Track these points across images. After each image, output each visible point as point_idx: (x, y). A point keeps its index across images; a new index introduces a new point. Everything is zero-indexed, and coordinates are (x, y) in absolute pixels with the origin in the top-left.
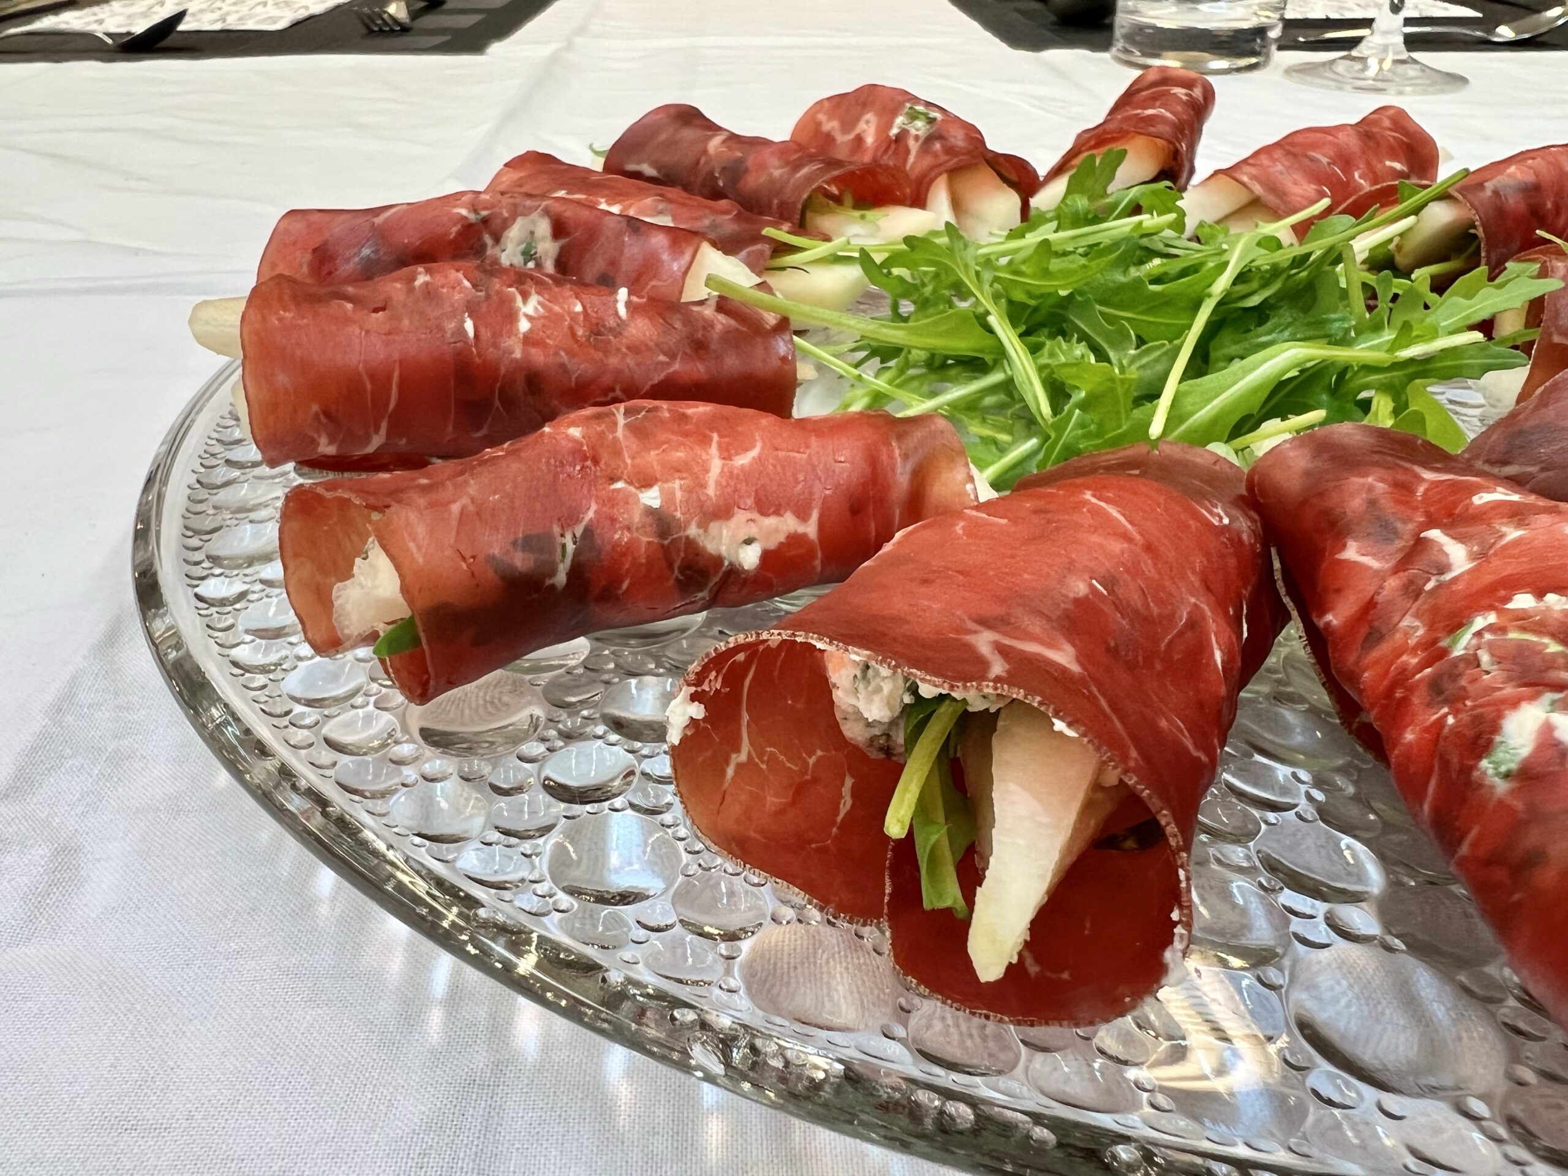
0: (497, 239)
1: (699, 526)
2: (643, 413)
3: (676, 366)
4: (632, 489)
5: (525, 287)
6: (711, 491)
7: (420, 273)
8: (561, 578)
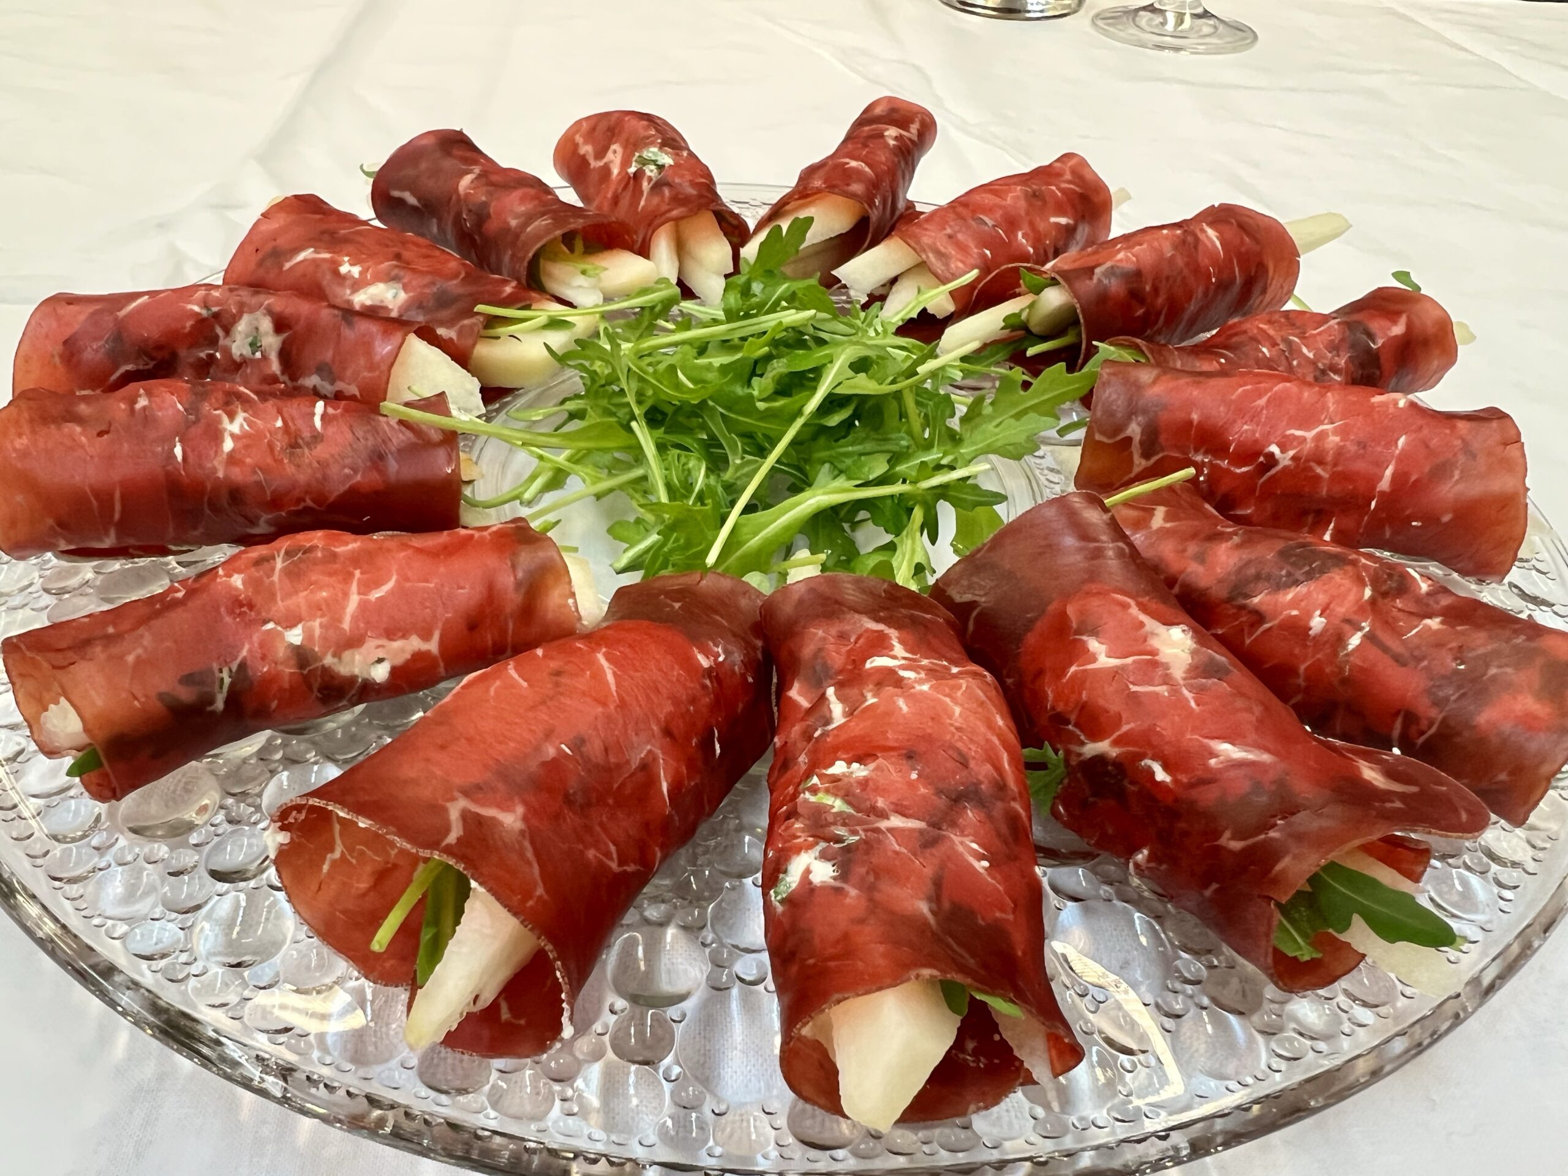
0: (227, 331)
1: (334, 655)
2: (300, 555)
3: (359, 478)
4: (279, 628)
5: (232, 407)
6: (346, 625)
7: (140, 396)
8: (219, 705)
